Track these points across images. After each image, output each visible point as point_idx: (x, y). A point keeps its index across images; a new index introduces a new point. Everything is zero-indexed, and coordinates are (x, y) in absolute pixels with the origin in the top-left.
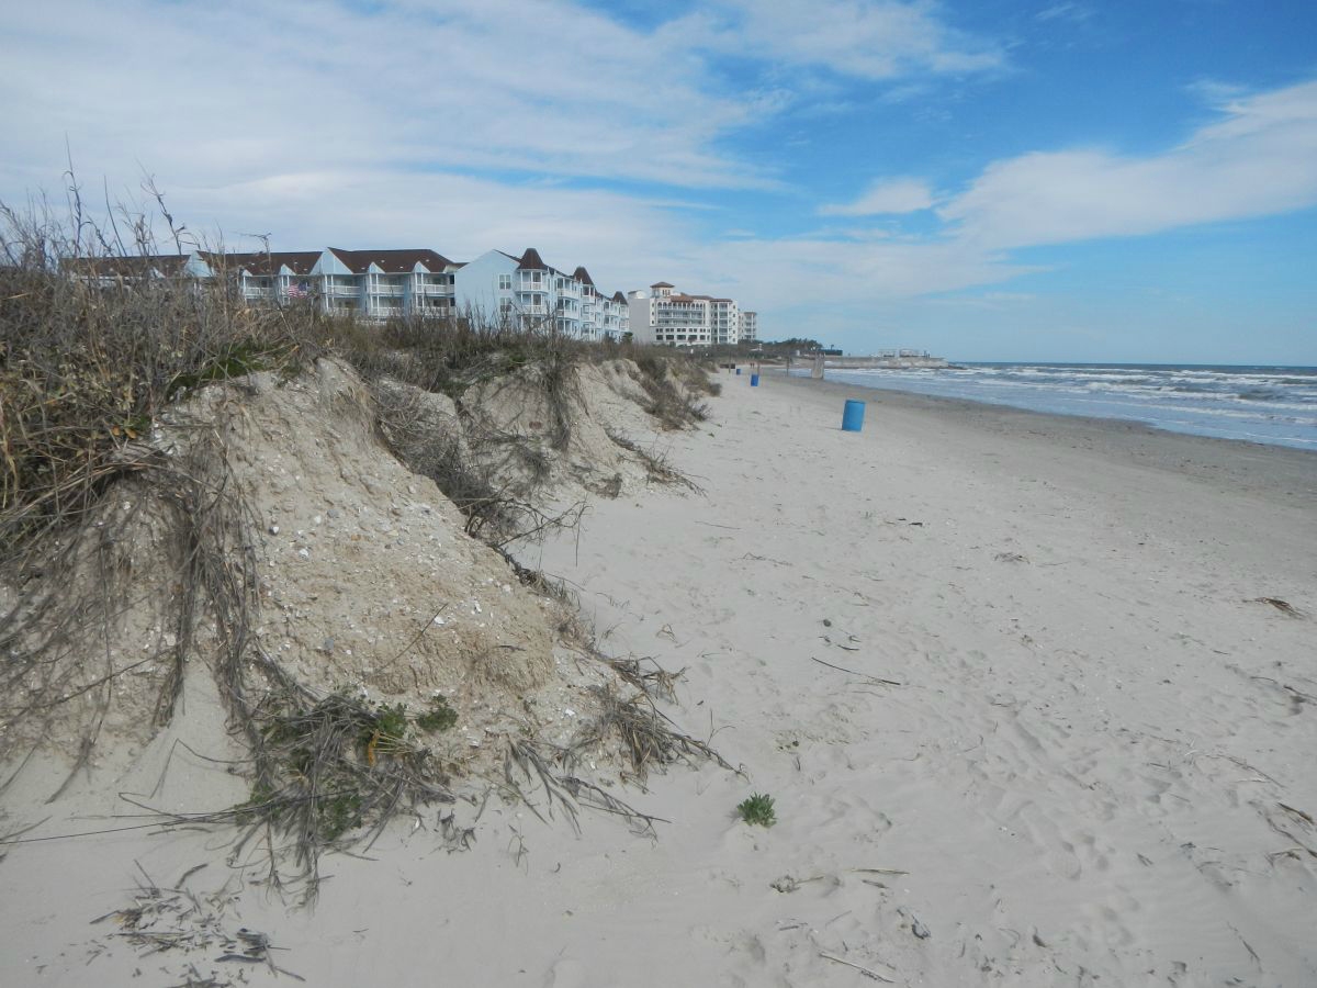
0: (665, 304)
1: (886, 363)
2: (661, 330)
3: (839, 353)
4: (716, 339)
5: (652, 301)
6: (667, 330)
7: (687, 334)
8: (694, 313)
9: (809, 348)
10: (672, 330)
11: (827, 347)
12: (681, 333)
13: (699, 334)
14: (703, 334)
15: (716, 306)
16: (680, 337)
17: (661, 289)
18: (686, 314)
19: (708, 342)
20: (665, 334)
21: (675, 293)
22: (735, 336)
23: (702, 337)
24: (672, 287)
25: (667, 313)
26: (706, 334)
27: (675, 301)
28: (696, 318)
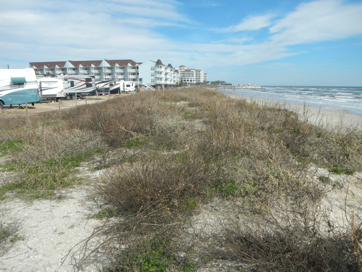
0: (183, 71)
1: (244, 87)
2: (182, 79)
3: (231, 85)
4: (197, 81)
5: (180, 70)
6: (184, 78)
7: (190, 79)
8: (191, 74)
9: (223, 83)
10: (185, 78)
11: (228, 83)
12: (188, 79)
13: (193, 79)
14: (194, 79)
15: (197, 72)
16: (188, 80)
17: (182, 67)
18: (189, 74)
19: (195, 82)
20: (183, 80)
21: (186, 68)
22: (203, 80)
23: (194, 80)
24: (185, 66)
25: (184, 74)
26: (195, 79)
27: (186, 71)
28: (192, 75)
